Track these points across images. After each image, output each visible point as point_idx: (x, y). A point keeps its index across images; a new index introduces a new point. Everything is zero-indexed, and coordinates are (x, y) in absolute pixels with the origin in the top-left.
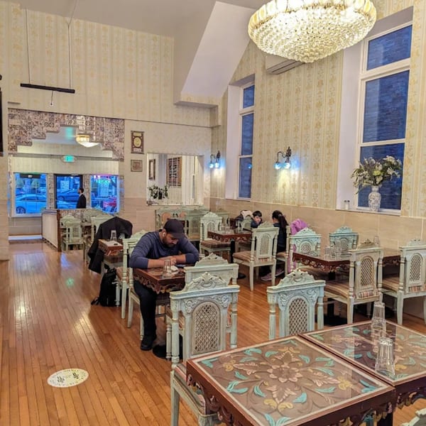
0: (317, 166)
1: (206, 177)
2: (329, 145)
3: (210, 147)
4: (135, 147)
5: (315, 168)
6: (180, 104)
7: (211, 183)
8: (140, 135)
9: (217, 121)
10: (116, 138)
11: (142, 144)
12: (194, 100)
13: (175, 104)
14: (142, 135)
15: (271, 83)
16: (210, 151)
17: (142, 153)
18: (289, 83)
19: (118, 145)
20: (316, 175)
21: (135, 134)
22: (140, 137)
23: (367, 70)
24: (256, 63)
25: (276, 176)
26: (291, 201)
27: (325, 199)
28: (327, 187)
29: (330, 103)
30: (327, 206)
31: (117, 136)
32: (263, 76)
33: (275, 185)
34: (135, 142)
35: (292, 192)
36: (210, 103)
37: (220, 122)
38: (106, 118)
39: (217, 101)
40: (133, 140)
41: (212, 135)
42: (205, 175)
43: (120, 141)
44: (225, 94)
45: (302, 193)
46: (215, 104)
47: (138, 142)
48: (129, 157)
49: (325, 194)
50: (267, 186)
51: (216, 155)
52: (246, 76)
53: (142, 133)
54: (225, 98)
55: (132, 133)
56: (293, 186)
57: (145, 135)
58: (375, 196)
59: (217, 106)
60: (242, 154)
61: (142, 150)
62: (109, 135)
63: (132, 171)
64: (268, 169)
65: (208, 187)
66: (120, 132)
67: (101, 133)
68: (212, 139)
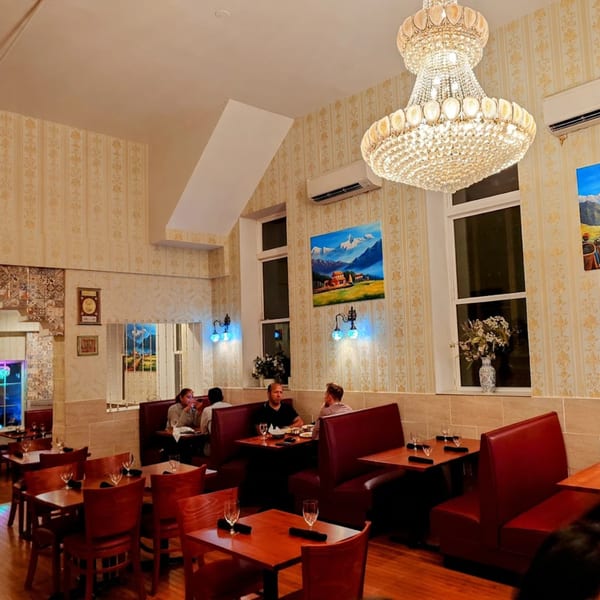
0: (399, 333)
1: (206, 354)
2: (416, 303)
3: (210, 308)
4: (85, 314)
5: (396, 335)
6: (161, 245)
7: (215, 365)
8: (93, 294)
9: (223, 269)
10: (50, 301)
11: (98, 309)
12: (186, 239)
13: (153, 245)
14: (98, 294)
15: (313, 216)
16: (210, 314)
17: (98, 323)
18: (343, 217)
19: (54, 313)
20: (400, 346)
21: (84, 293)
22: (93, 298)
23: (454, 204)
24: (286, 188)
25: (333, 349)
26: (362, 385)
27: (417, 378)
28: (419, 362)
29: (411, 246)
30: (420, 390)
31: (52, 297)
32: (300, 206)
33: (332, 363)
34: (85, 306)
35: (363, 371)
36: (212, 243)
37: (227, 271)
38: (30, 267)
39: (222, 240)
40: (80, 303)
41: (214, 290)
42: (204, 352)
43: (57, 306)
44: (234, 229)
45: (379, 372)
46: (218, 244)
47: (89, 306)
48: (73, 331)
49: (417, 372)
50: (319, 365)
51: (223, 320)
52: (270, 205)
53: (98, 291)
54: (234, 236)
55: (80, 291)
56: (364, 363)
57: (102, 293)
58: (487, 372)
59: (222, 248)
60: (265, 319)
61: (98, 319)
62: (36, 295)
63: (79, 355)
64: (318, 340)
65: (211, 371)
66: (56, 291)
67: (21, 293)
68: (213, 296)
